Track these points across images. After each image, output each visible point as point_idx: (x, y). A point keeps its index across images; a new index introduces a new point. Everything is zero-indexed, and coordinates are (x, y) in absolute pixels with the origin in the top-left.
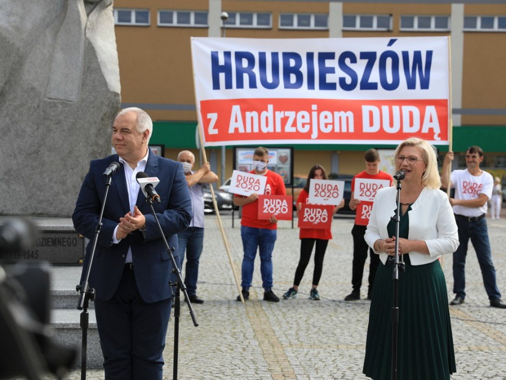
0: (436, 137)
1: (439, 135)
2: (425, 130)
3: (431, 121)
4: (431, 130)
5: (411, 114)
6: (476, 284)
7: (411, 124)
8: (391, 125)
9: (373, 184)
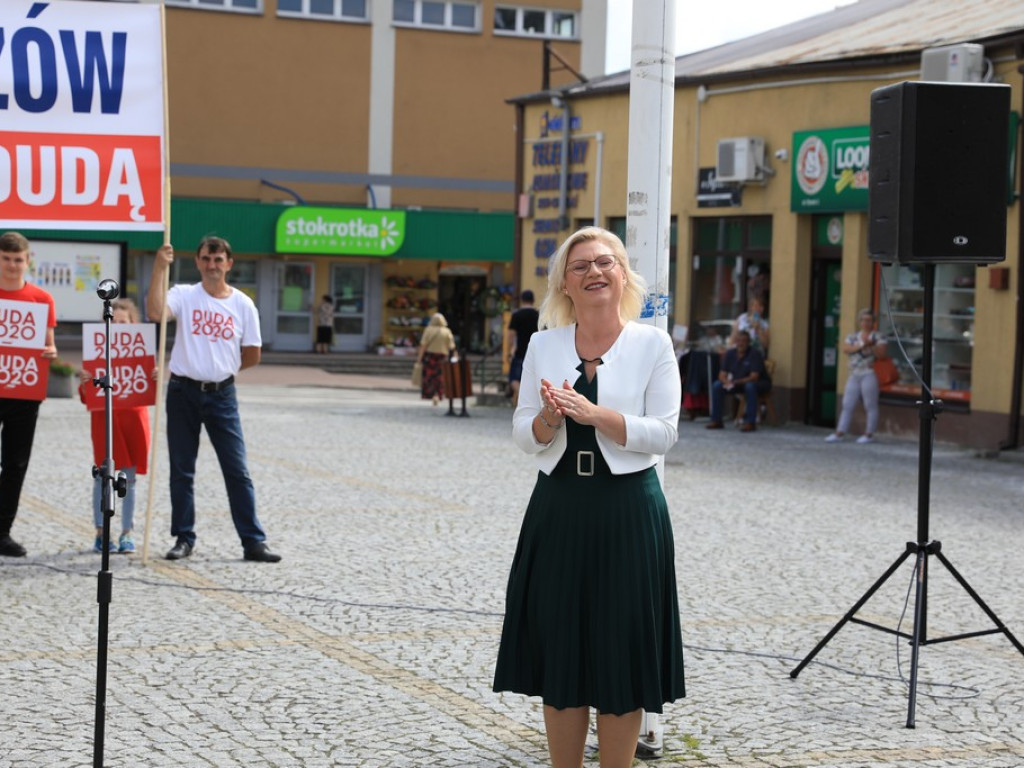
0: (134, 213)
1: (142, 211)
2: (111, 200)
3: (124, 180)
4: (124, 200)
5: (80, 164)
6: (214, 515)
7: (80, 188)
8: (36, 188)
9: (13, 312)
